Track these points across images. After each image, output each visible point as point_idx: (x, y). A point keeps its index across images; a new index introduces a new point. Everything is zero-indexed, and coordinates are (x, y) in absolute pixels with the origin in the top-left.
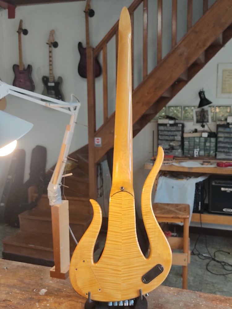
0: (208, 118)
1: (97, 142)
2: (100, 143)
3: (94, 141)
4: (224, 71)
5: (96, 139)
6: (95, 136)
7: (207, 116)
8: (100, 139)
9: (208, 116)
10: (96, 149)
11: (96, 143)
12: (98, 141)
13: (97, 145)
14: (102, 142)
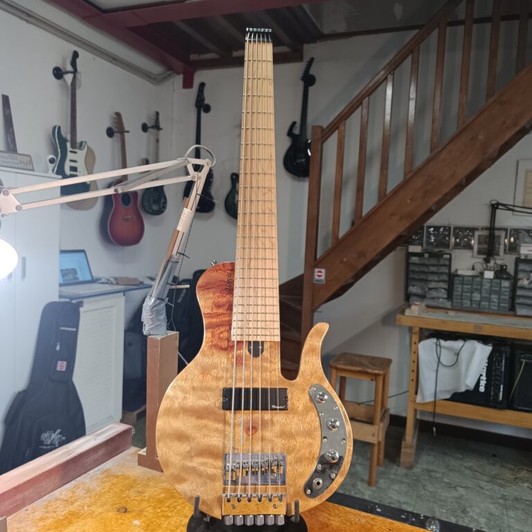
0: (499, 248)
1: (318, 276)
2: (323, 278)
3: (313, 273)
4: (527, 172)
5: (317, 270)
6: (316, 266)
7: (497, 246)
8: (323, 271)
9: (499, 245)
10: (316, 288)
11: (316, 277)
12: (319, 274)
13: (317, 281)
14: (326, 278)
